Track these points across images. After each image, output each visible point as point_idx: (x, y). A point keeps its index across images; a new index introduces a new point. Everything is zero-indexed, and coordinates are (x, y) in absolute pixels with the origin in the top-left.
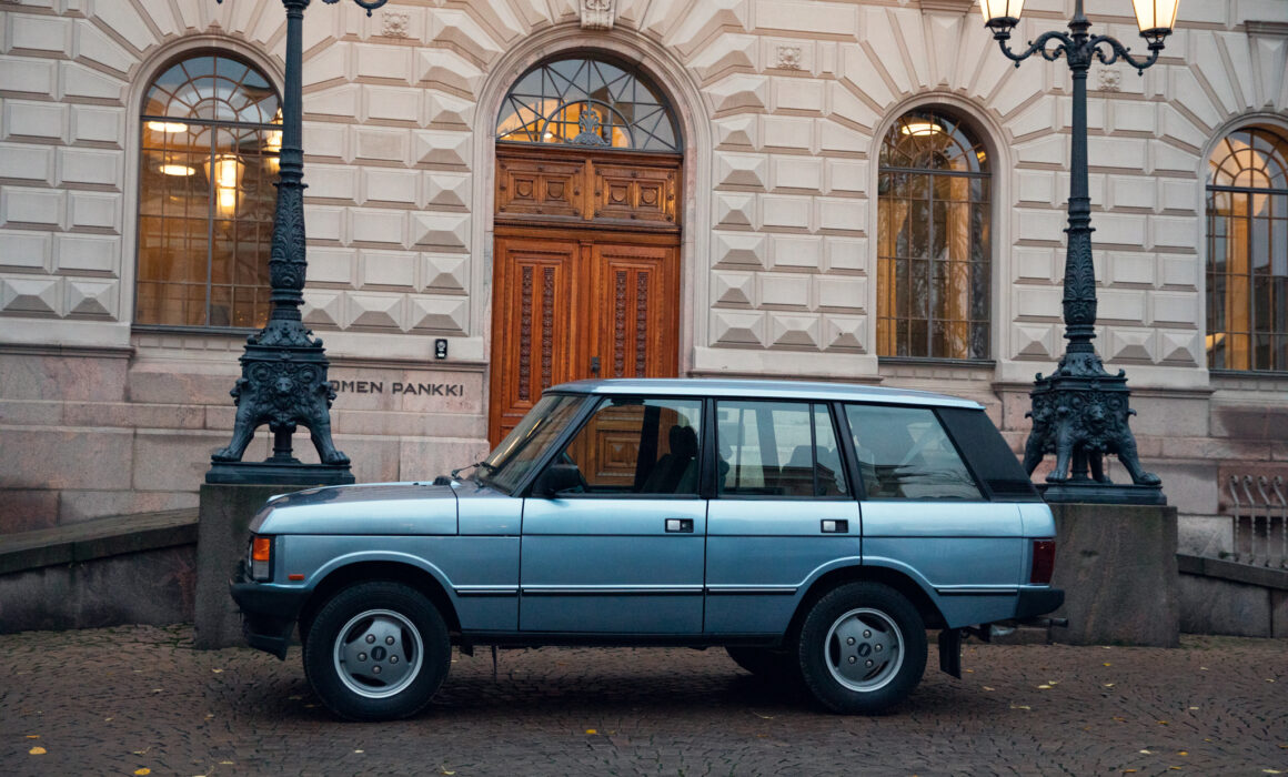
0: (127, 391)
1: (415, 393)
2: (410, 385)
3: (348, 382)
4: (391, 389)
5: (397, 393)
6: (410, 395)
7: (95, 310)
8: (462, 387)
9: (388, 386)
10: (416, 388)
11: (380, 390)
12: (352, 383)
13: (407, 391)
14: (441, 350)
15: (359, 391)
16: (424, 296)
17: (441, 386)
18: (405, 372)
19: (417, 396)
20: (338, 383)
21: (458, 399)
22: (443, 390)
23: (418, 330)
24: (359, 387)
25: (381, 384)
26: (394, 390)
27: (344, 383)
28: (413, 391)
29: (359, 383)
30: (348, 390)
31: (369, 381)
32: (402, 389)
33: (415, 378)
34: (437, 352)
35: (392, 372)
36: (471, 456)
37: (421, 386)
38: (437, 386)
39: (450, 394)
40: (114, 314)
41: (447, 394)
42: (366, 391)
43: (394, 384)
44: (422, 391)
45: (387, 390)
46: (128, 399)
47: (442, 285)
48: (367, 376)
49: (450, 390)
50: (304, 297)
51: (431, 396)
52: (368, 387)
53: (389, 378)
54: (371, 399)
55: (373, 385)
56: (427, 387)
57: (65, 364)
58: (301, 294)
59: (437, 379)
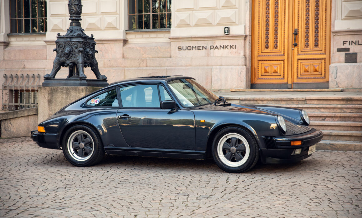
0: (123, 54)
1: (218, 49)
2: (216, 46)
3: (194, 46)
4: (210, 48)
5: (212, 49)
6: (216, 49)
7: (112, 26)
8: (236, 45)
9: (208, 47)
10: (219, 47)
11: (206, 49)
12: (196, 47)
13: (215, 48)
14: (226, 31)
15: (198, 49)
16: (221, 10)
17: (228, 46)
18: (215, 41)
19: (219, 50)
20: (191, 47)
21: (234, 50)
22: (229, 47)
23: (219, 24)
24: (198, 48)
25: (206, 46)
26: (211, 49)
27: (193, 47)
28: (218, 48)
29: (198, 47)
30: (194, 49)
31: (202, 46)
32: (213, 48)
33: (218, 43)
34: (225, 32)
35: (210, 41)
36: (238, 73)
37: (220, 46)
38: (226, 46)
39: (231, 48)
40: (118, 27)
41: (230, 48)
42: (201, 50)
43: (211, 46)
44: (221, 48)
45: (208, 49)
46: (123, 57)
47: (227, 5)
48: (201, 44)
49: (231, 47)
50: (81, 18)
51: (224, 50)
52: (201, 48)
53: (209, 44)
54: (202, 52)
55: (203, 47)
56: (223, 47)
57: (104, 46)
58: (80, 16)
59: (226, 43)
